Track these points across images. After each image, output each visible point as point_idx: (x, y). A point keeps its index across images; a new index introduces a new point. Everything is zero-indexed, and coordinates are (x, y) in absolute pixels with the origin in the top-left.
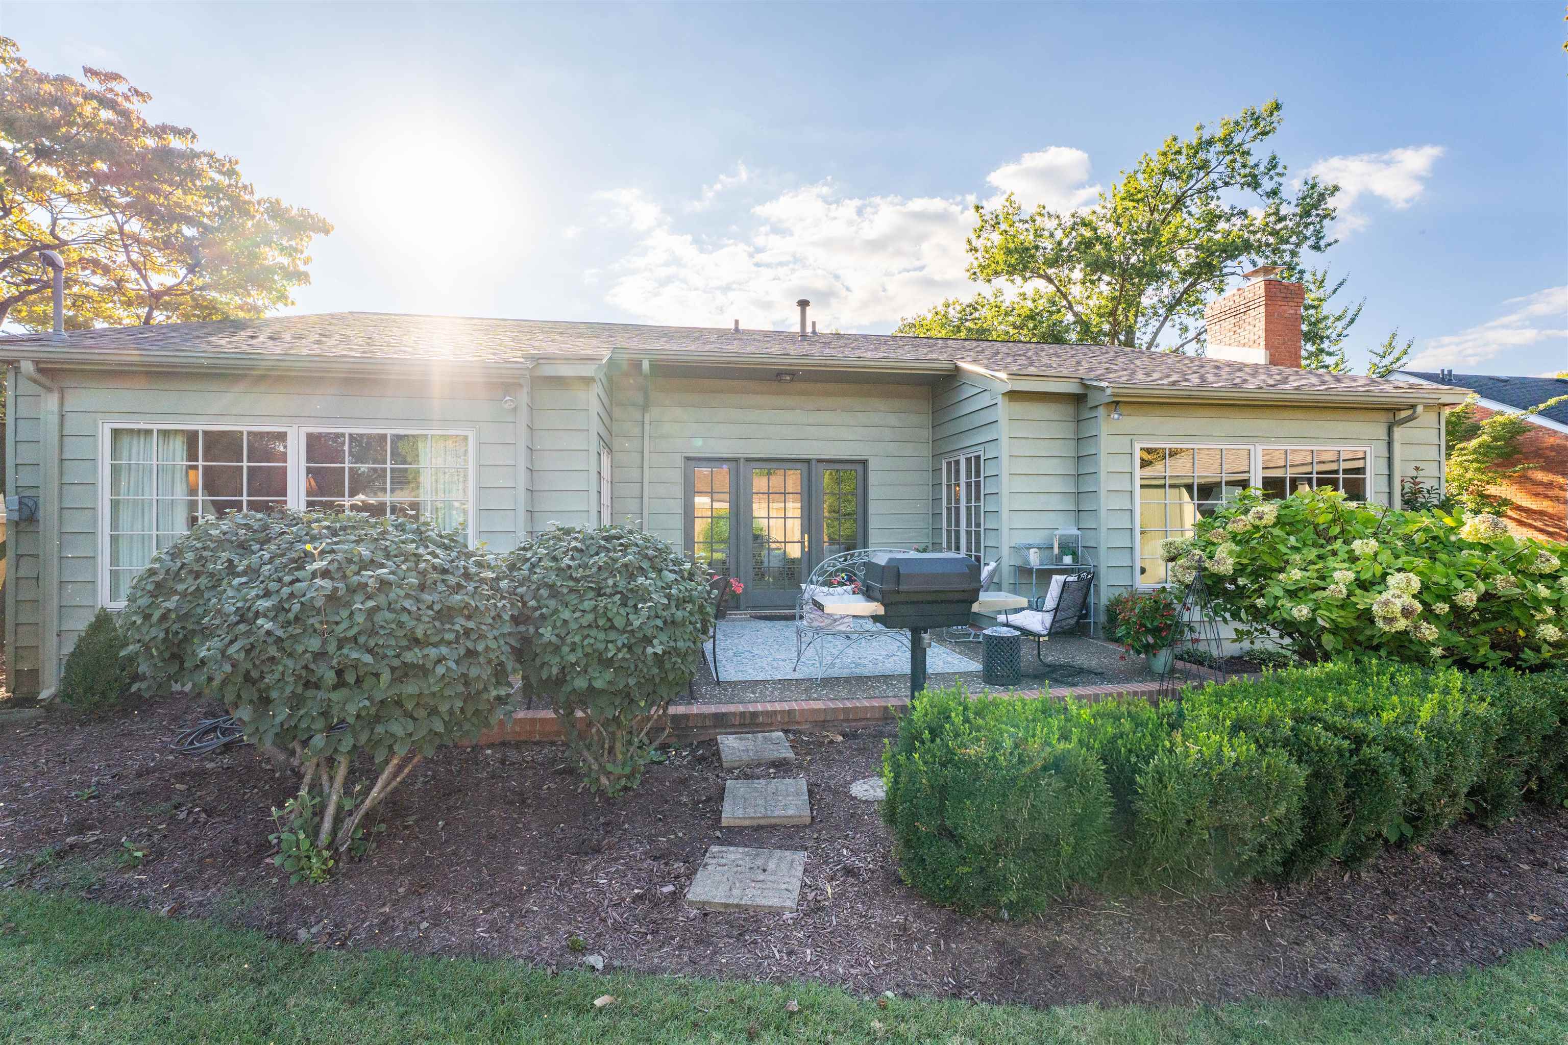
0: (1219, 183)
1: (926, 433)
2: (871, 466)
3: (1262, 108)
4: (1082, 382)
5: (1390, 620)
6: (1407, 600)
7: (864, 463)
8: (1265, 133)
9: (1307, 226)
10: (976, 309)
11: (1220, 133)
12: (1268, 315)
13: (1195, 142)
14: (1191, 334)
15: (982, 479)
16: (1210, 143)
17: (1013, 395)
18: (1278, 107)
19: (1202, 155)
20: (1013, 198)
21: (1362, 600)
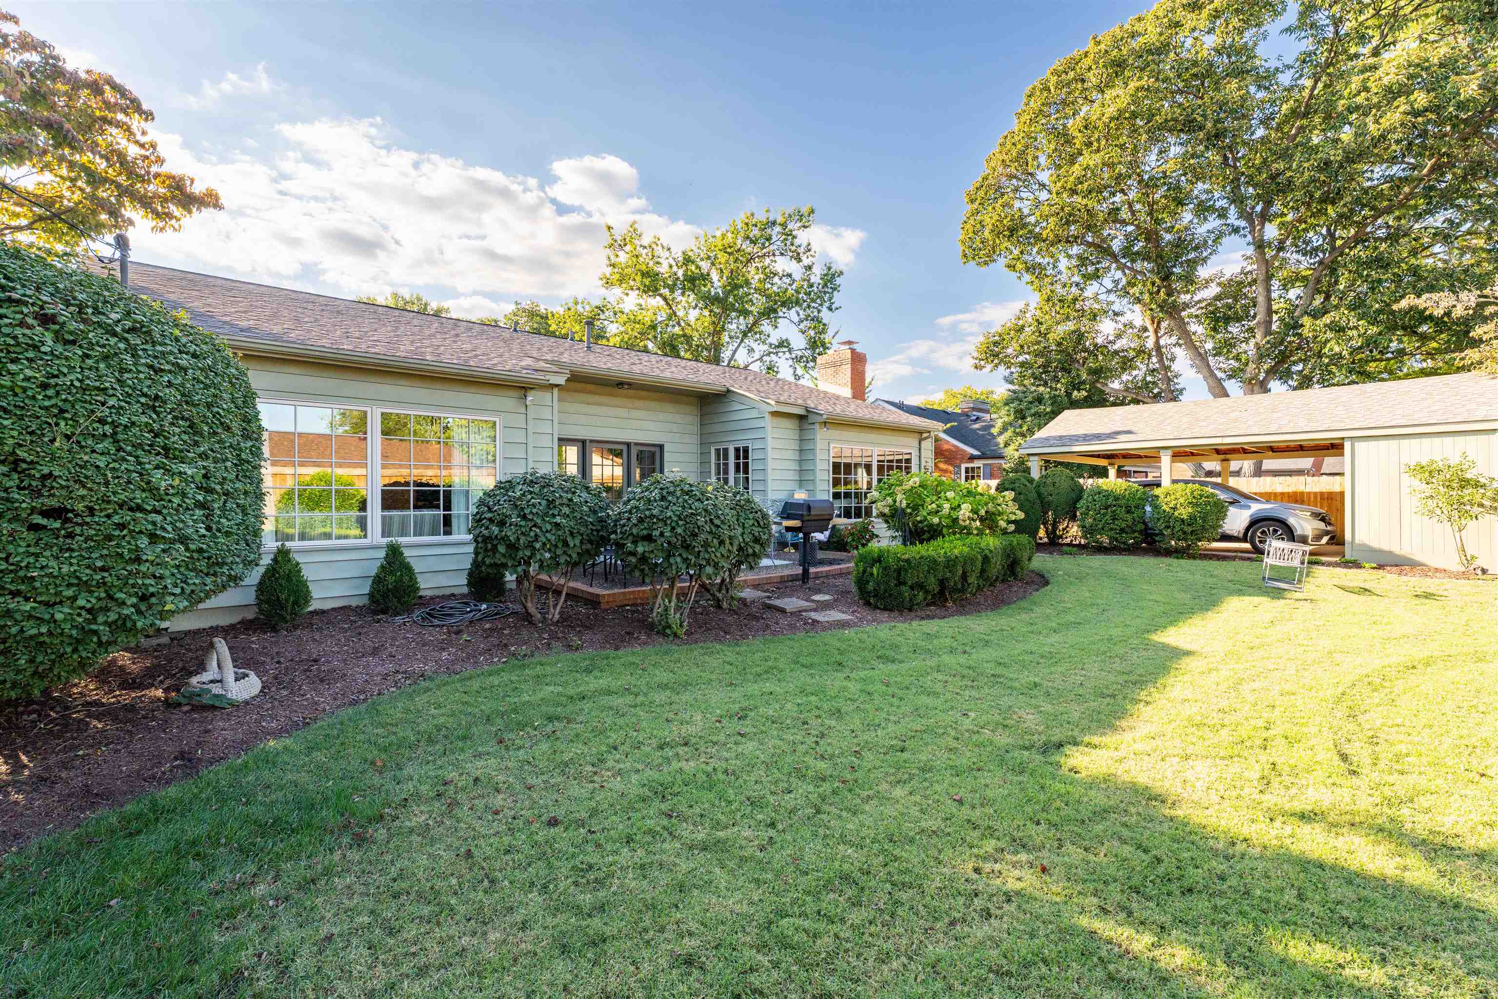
0: (777, 253)
1: (695, 428)
2: (666, 449)
3: (805, 210)
4: (807, 409)
5: (964, 521)
6: (968, 514)
7: (661, 447)
8: (805, 227)
9: (825, 293)
10: (602, 311)
11: (780, 220)
12: (853, 370)
13: (765, 221)
14: (757, 355)
15: (750, 461)
16: (774, 223)
17: (775, 414)
18: (813, 211)
19: (769, 231)
20: (636, 226)
21: (954, 515)
